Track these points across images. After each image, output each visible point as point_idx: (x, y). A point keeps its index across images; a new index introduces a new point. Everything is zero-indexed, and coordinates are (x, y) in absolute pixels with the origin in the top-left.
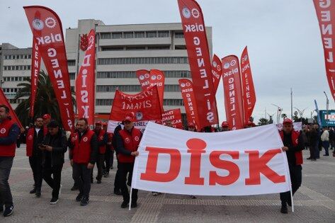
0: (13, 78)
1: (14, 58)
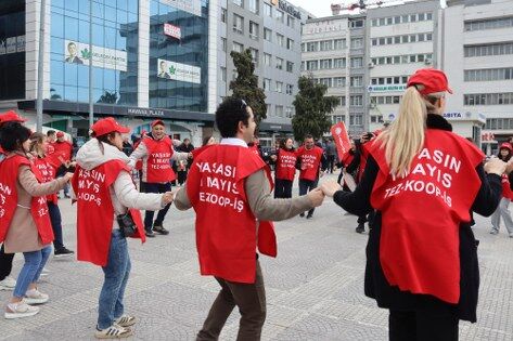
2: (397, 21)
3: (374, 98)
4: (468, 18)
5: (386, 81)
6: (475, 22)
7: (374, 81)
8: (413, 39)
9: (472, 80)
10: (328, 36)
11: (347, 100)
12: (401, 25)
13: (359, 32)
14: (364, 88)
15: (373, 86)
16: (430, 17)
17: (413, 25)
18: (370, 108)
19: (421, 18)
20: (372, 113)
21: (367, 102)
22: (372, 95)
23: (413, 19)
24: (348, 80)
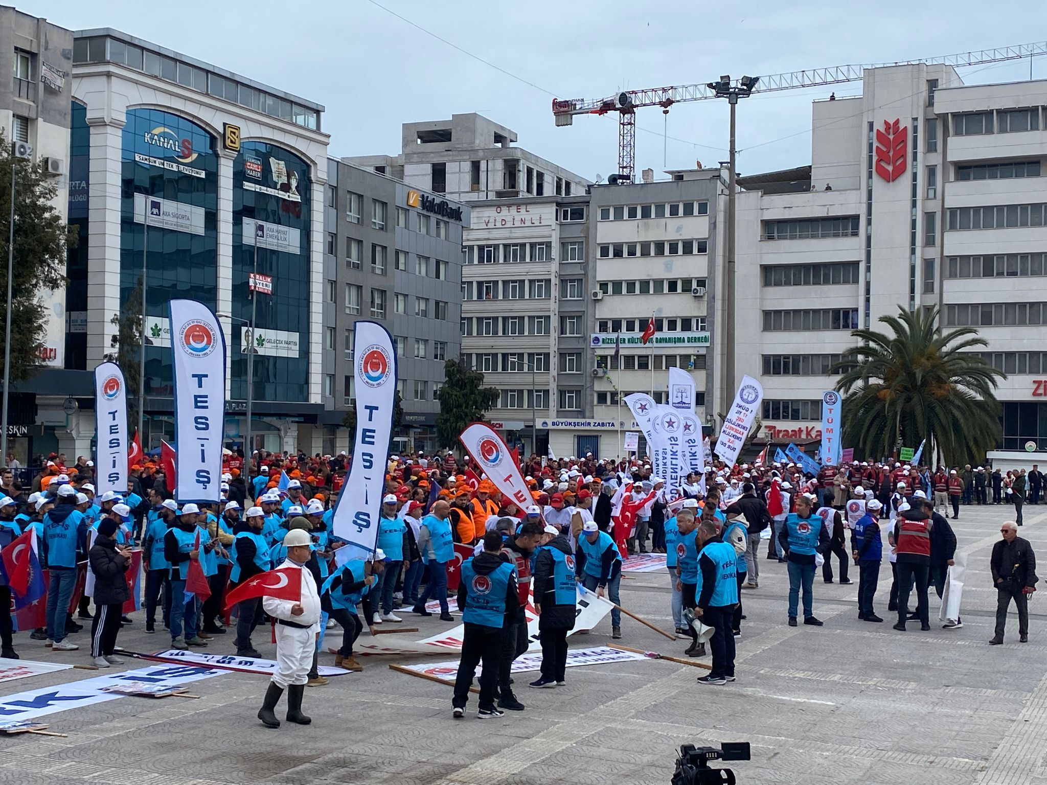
0: (631, 285)
1: (633, 214)
2: (646, 214)
3: (604, 358)
4: (768, 216)
5: (624, 325)
6: (782, 224)
7: (603, 327)
8: (674, 249)
9: (777, 328)
10: (520, 235)
11: (554, 361)
12: (653, 221)
13: (575, 231)
14: (585, 339)
15: (602, 336)
16: (703, 210)
17: (673, 223)
18: (595, 376)
19: (688, 211)
20: (599, 387)
21: (590, 365)
22: (599, 352)
23: (674, 212)
24: (554, 322)
